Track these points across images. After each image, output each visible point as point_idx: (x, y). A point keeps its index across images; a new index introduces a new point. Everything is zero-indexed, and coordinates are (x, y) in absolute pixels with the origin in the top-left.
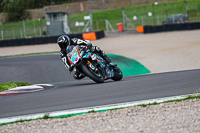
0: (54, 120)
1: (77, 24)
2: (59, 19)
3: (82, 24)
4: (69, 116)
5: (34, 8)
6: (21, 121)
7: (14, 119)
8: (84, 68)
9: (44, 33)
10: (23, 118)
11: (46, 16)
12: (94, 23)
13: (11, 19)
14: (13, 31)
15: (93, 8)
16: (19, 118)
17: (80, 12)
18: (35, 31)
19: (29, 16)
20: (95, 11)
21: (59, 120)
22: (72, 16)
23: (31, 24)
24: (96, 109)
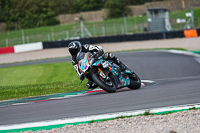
0: (155, 117)
1: (179, 21)
2: (161, 15)
3: (184, 21)
4: (170, 112)
5: (135, 4)
6: (122, 117)
7: (114, 115)
8: (94, 77)
9: (146, 30)
10: (124, 114)
11: (148, 13)
12: (196, 20)
13: (112, 16)
14: (114, 28)
15: (194, 5)
16: (120, 114)
17: (182, 9)
18: (136, 27)
19: (130, 13)
20: (196, 8)
21: (160, 116)
22: (174, 13)
23: (133, 20)
24: (196, 106)
